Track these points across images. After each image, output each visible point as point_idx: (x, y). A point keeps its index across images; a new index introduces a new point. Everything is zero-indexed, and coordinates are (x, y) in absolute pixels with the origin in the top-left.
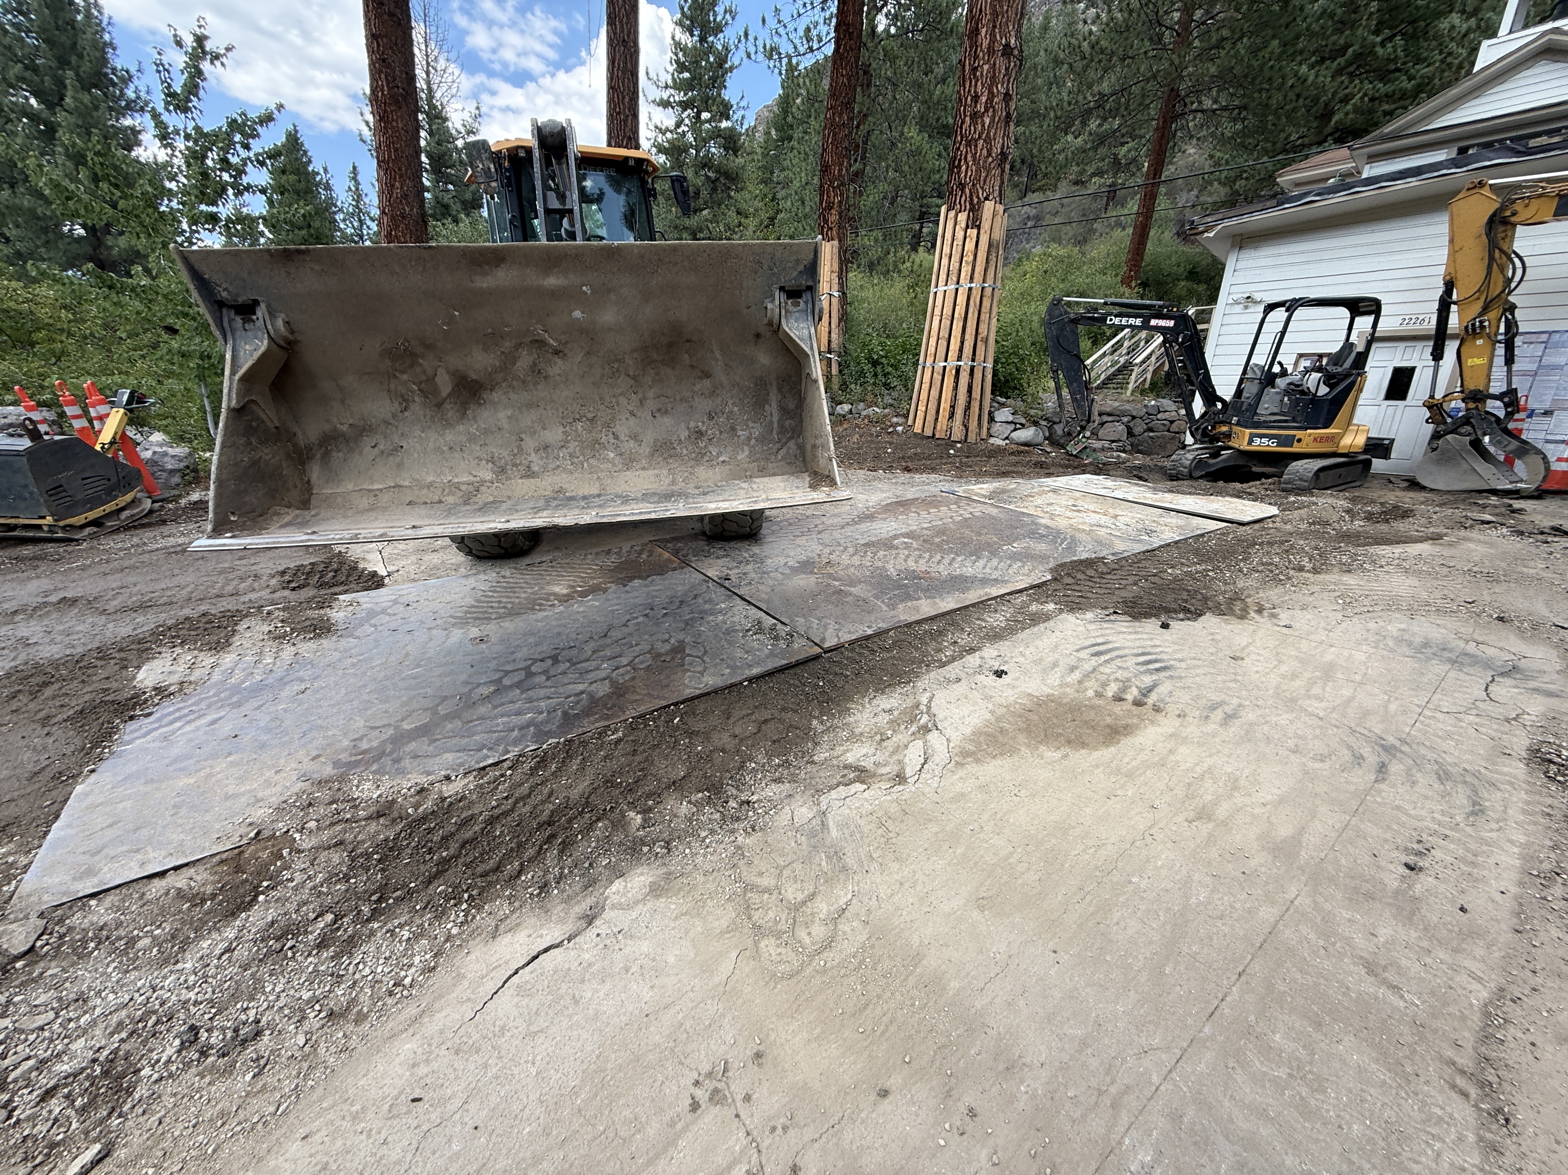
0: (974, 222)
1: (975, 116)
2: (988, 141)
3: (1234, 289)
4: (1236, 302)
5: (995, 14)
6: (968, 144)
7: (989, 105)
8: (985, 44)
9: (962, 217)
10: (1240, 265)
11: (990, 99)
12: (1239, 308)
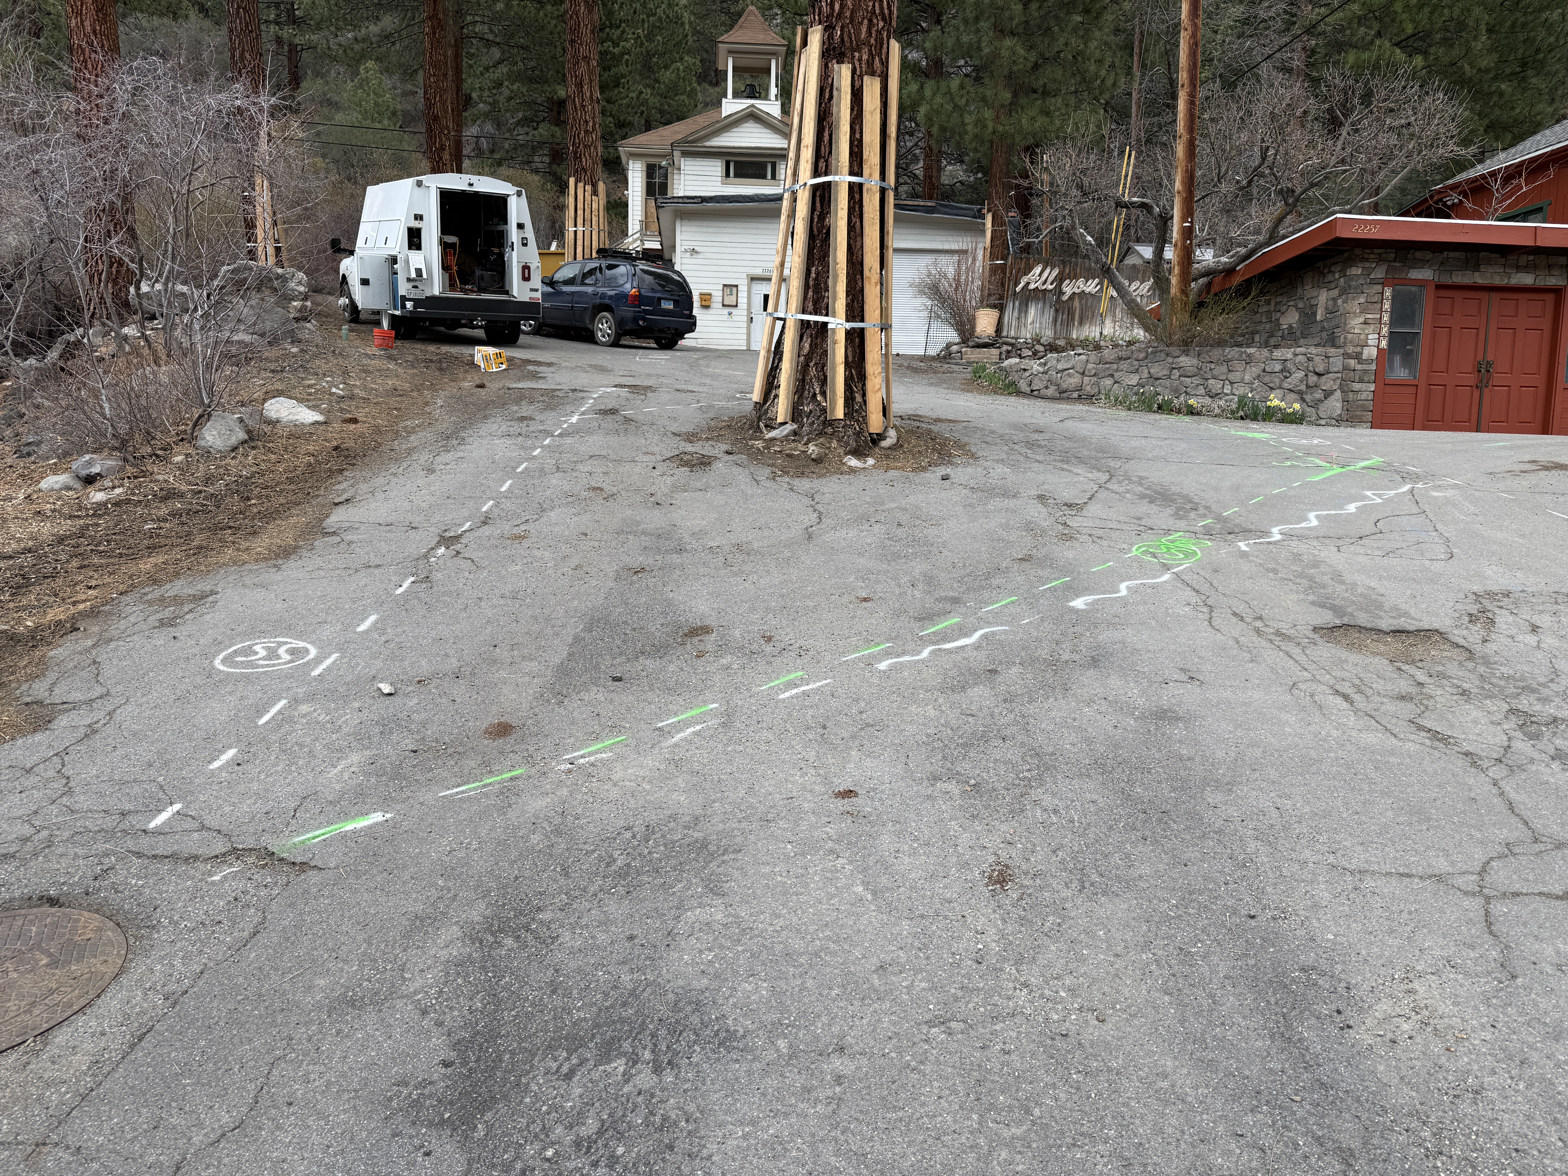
0: (595, 193)
1: (586, 132)
2: (596, 148)
3: (684, 243)
4: (686, 251)
5: (591, 81)
6: (585, 146)
7: (594, 129)
8: (588, 94)
9: (589, 188)
10: (684, 229)
11: (594, 125)
12: (688, 255)
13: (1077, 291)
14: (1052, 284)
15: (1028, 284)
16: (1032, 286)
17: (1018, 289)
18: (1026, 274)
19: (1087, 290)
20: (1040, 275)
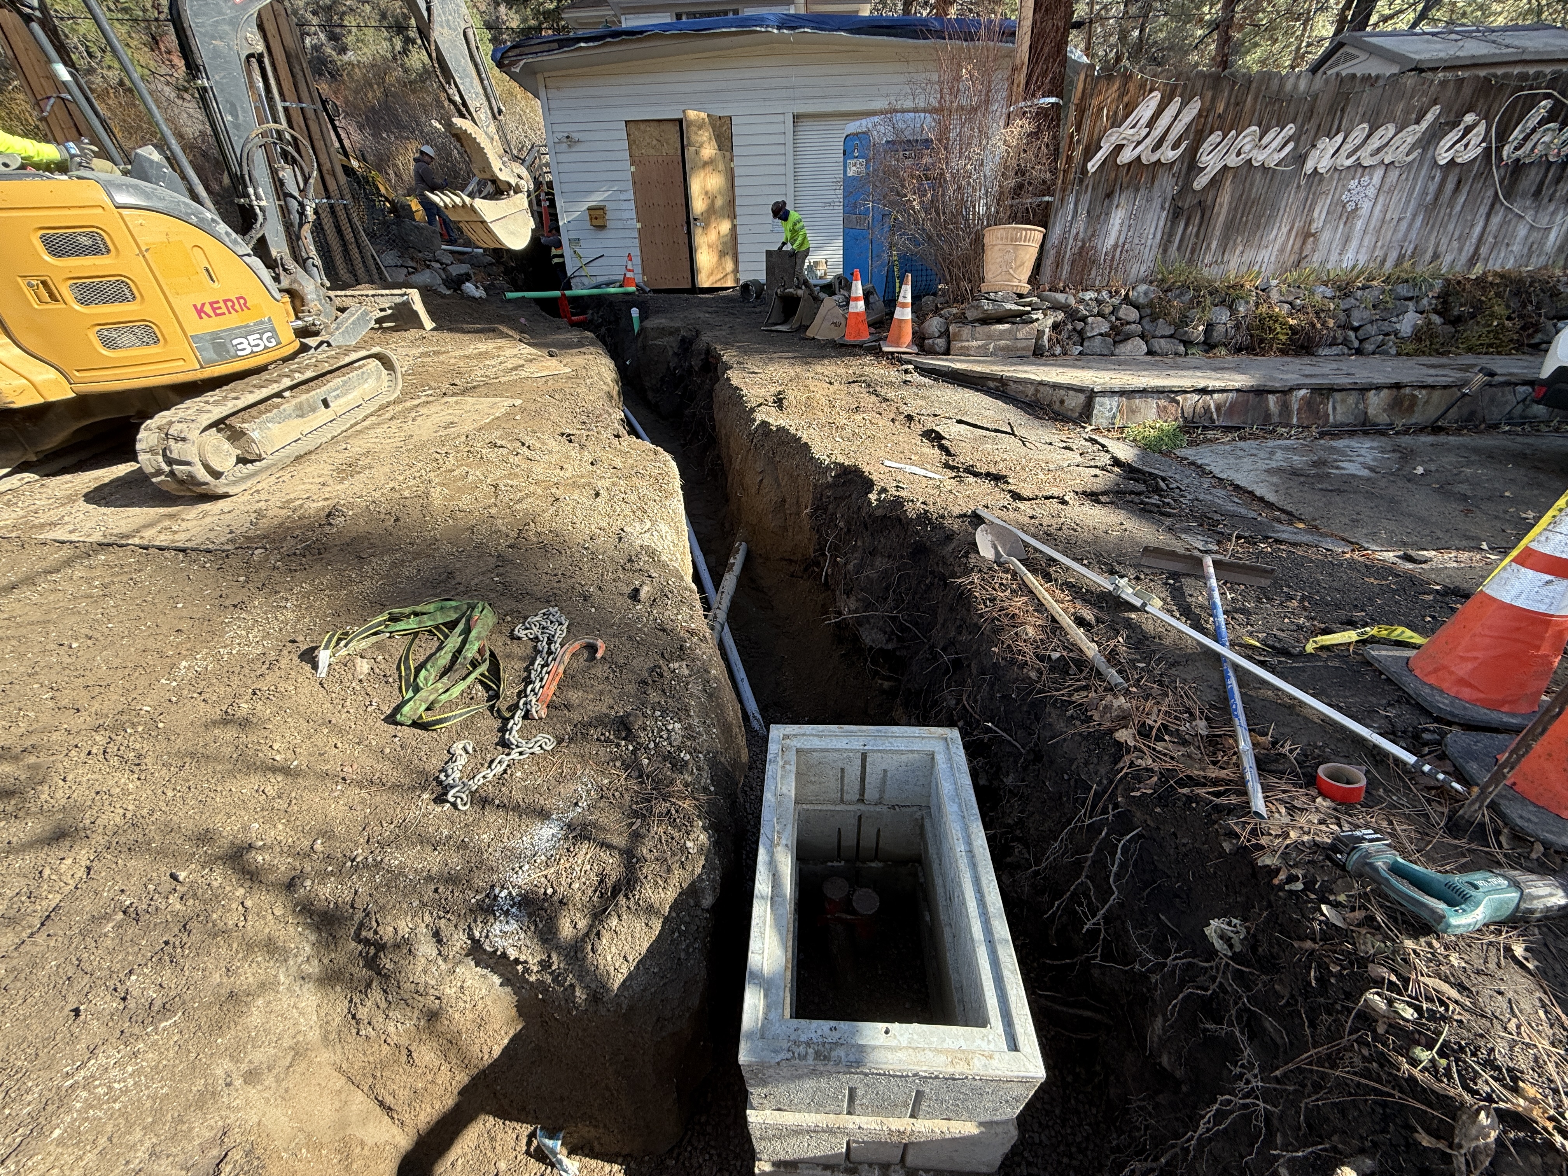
3: (556, 128)
4: (560, 142)
10: (552, 104)
12: (564, 147)
13: (1233, 161)
14: (1174, 148)
15: (1119, 148)
16: (1126, 156)
17: (1092, 166)
18: (1116, 123)
19: (1260, 157)
20: (1151, 124)
